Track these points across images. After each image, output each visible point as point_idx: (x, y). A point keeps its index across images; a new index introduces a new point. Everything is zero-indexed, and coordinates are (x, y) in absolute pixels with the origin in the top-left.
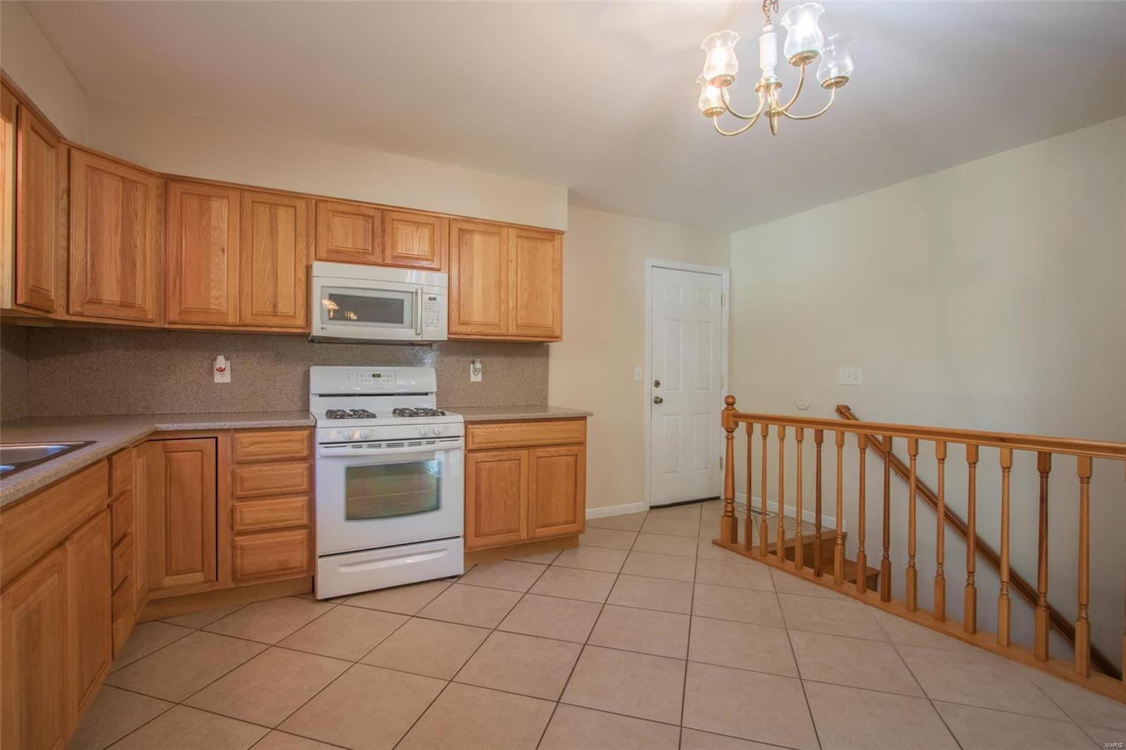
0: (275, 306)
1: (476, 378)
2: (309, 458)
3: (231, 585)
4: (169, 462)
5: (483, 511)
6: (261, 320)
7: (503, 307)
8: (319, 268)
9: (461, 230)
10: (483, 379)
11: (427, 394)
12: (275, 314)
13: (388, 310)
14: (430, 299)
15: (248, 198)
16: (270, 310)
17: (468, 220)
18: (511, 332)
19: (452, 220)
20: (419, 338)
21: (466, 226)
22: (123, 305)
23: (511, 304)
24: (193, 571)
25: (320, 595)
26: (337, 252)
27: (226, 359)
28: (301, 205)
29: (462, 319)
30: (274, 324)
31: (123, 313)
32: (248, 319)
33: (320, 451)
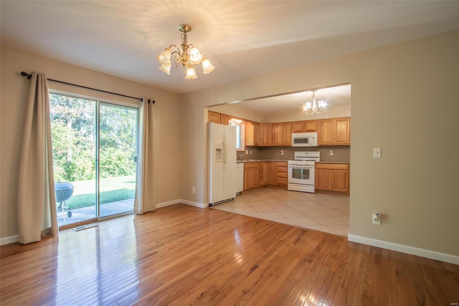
0: (287, 142)
1: (331, 154)
2: (287, 167)
3: (277, 185)
4: (270, 165)
5: (320, 181)
6: (285, 144)
7: (332, 138)
8: (293, 134)
9: (322, 122)
10: (333, 154)
11: (317, 157)
12: (287, 143)
13: (306, 141)
14: (313, 138)
15: (283, 124)
16: (286, 142)
17: (323, 120)
18: (334, 143)
19: (320, 120)
20: (310, 146)
21: (322, 121)
22: (267, 143)
23: (334, 137)
24: (273, 181)
25: (288, 189)
26: (296, 131)
27: (283, 150)
28: (291, 123)
29: (322, 141)
30: (287, 145)
31: (267, 144)
32: (283, 144)
33: (289, 165)
